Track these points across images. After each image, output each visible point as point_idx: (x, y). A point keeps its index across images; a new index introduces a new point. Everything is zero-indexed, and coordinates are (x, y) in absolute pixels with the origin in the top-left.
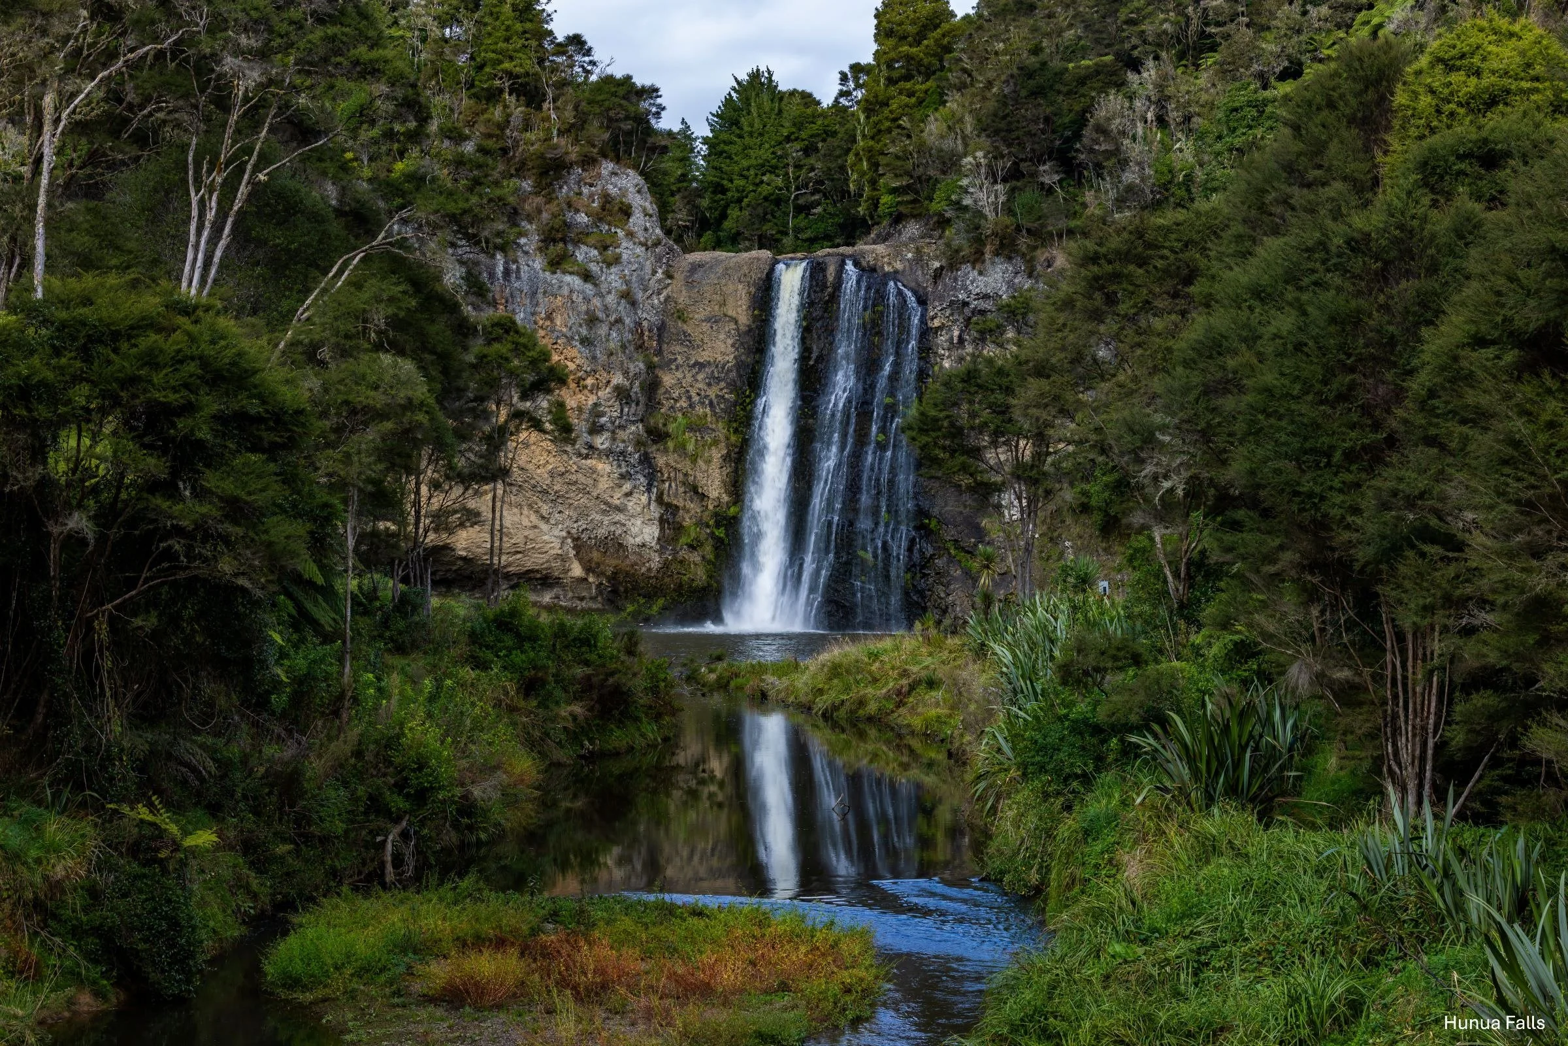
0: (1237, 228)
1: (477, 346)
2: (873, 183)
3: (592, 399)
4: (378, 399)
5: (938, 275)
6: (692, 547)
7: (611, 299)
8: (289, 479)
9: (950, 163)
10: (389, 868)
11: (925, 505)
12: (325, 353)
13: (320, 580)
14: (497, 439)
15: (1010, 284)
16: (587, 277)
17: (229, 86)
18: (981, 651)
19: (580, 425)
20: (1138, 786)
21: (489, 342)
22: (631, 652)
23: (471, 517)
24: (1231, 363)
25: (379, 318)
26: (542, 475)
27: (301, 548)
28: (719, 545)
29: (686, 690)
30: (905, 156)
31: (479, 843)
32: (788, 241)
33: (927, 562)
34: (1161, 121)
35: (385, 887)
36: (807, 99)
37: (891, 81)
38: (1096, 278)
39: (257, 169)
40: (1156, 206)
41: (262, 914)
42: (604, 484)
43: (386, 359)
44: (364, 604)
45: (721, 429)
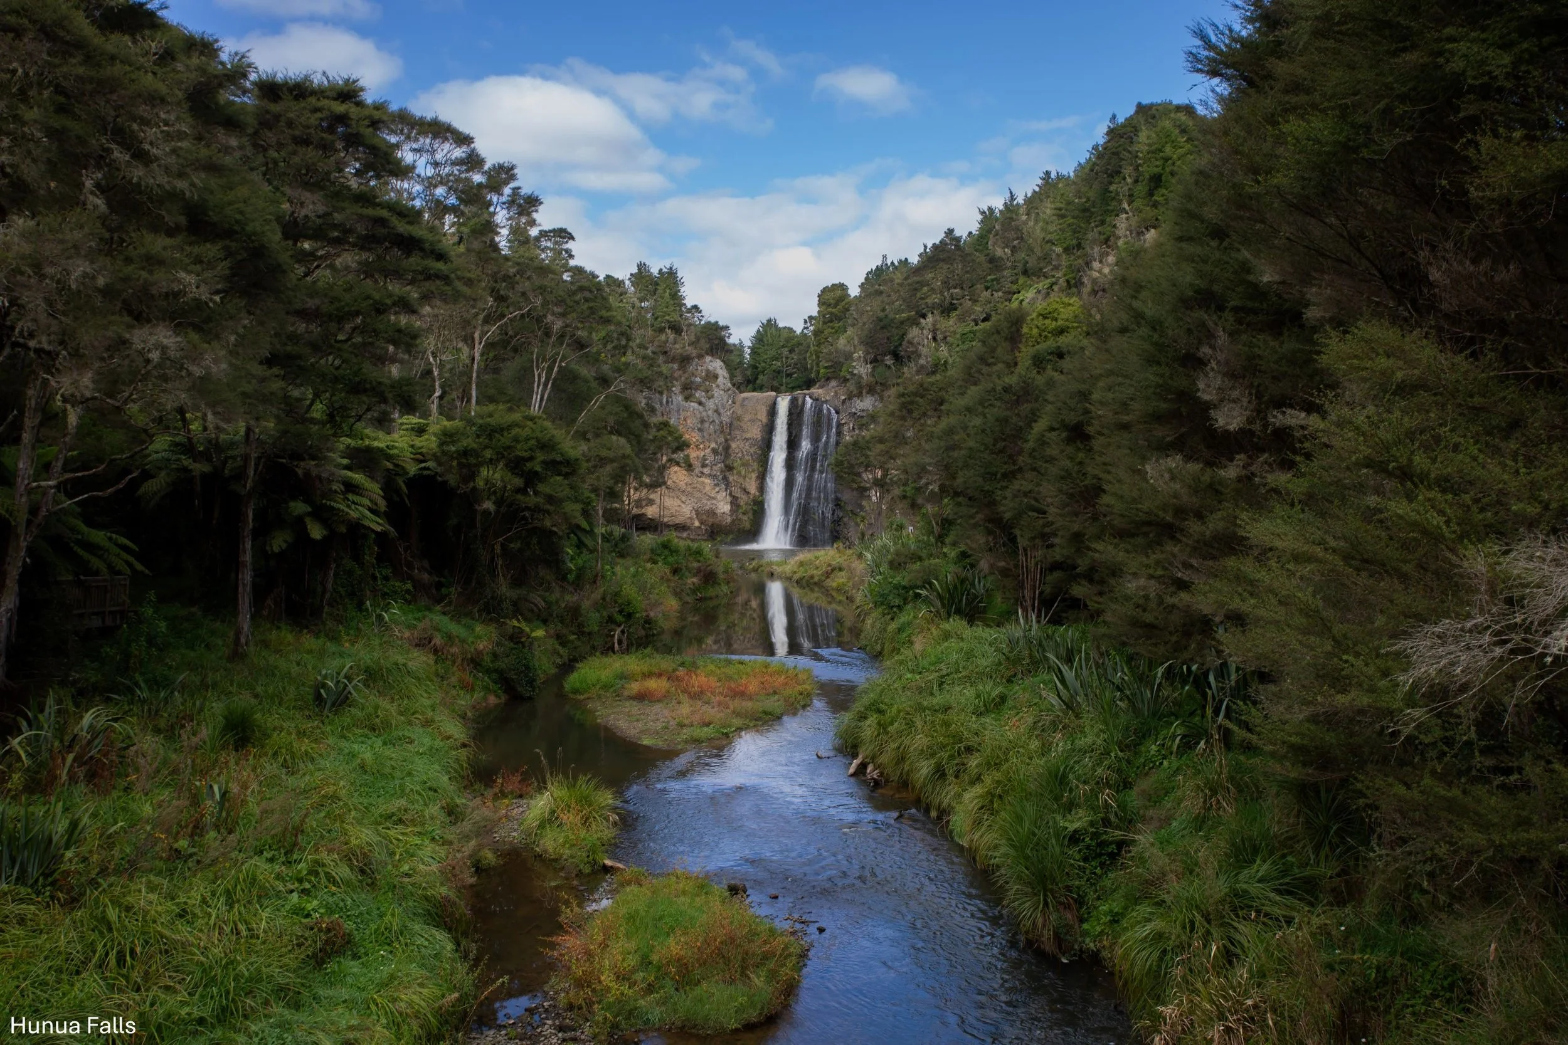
0: (960, 383)
1: (653, 432)
2: (818, 365)
3: (703, 454)
4: (611, 454)
5: (844, 401)
6: (744, 514)
7: (710, 412)
8: (572, 487)
9: (848, 357)
10: (616, 645)
11: (839, 495)
12: (589, 436)
13: (588, 528)
14: (663, 469)
15: (873, 405)
16: (700, 403)
17: (550, 328)
18: (860, 556)
19: (697, 464)
20: (920, 610)
21: (658, 430)
22: (717, 557)
23: (651, 502)
24: (956, 438)
25: (611, 421)
26: (682, 485)
27: (578, 514)
28: (755, 512)
29: (740, 572)
30: (831, 353)
31: (653, 635)
32: (783, 388)
33: (840, 519)
34: (934, 339)
35: (614, 652)
36: (790, 330)
37: (825, 323)
38: (904, 403)
39: (561, 361)
40: (933, 373)
41: (564, 664)
42: (708, 488)
43: (614, 438)
44: (606, 538)
45: (755, 465)
